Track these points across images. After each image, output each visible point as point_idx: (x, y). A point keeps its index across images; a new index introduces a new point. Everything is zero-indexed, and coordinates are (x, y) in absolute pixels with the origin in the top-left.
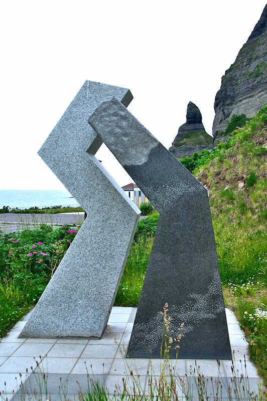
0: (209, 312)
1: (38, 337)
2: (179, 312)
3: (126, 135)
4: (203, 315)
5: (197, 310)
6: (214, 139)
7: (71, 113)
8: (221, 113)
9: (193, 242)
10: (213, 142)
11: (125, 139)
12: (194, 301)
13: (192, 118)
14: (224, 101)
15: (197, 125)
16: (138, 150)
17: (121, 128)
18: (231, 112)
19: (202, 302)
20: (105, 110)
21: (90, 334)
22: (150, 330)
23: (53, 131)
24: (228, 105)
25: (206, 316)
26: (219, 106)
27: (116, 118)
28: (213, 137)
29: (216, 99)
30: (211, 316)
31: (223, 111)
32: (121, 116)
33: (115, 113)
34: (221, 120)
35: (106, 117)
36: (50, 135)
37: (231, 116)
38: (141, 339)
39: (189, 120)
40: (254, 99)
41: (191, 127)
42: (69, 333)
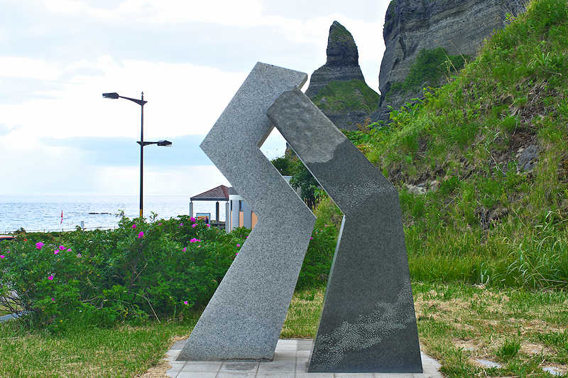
0: (398, 323)
1: (200, 359)
2: (365, 322)
3: (309, 129)
4: (392, 326)
5: (386, 320)
6: (382, 98)
7: (239, 100)
8: (398, 45)
9: (382, 246)
10: (381, 103)
11: (309, 134)
12: (383, 310)
13: (339, 55)
14: (402, 21)
15: (348, 70)
16: (322, 146)
17: (304, 121)
18: (417, 45)
19: (391, 311)
20: (286, 101)
21: (261, 356)
22: (335, 342)
23: (219, 120)
24: (411, 30)
25: (395, 326)
26: (393, 32)
27: (297, 110)
28: (380, 94)
29: (388, 17)
30: (402, 326)
31: (401, 41)
32: (304, 108)
33: (298, 104)
34: (397, 62)
35: (288, 108)
36: (215, 125)
37: (417, 52)
38: (325, 351)
39: (333, 58)
40: (464, 17)
41: (336, 72)
42: (236, 354)
